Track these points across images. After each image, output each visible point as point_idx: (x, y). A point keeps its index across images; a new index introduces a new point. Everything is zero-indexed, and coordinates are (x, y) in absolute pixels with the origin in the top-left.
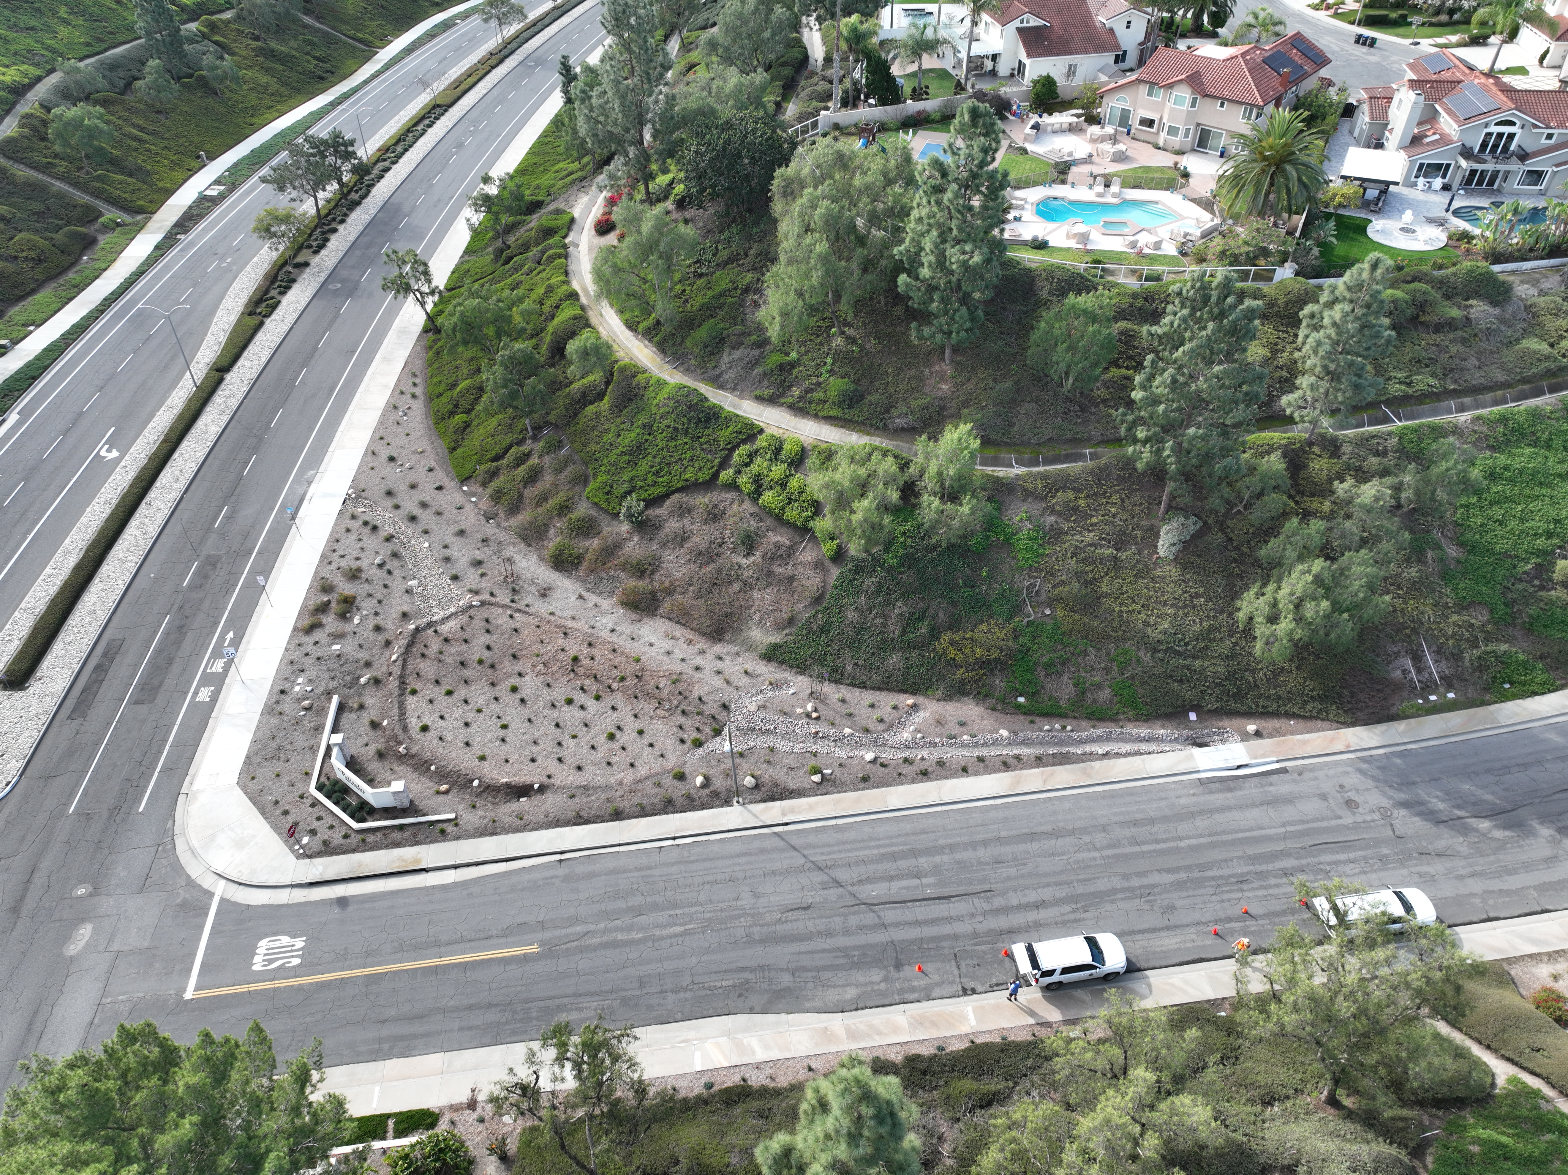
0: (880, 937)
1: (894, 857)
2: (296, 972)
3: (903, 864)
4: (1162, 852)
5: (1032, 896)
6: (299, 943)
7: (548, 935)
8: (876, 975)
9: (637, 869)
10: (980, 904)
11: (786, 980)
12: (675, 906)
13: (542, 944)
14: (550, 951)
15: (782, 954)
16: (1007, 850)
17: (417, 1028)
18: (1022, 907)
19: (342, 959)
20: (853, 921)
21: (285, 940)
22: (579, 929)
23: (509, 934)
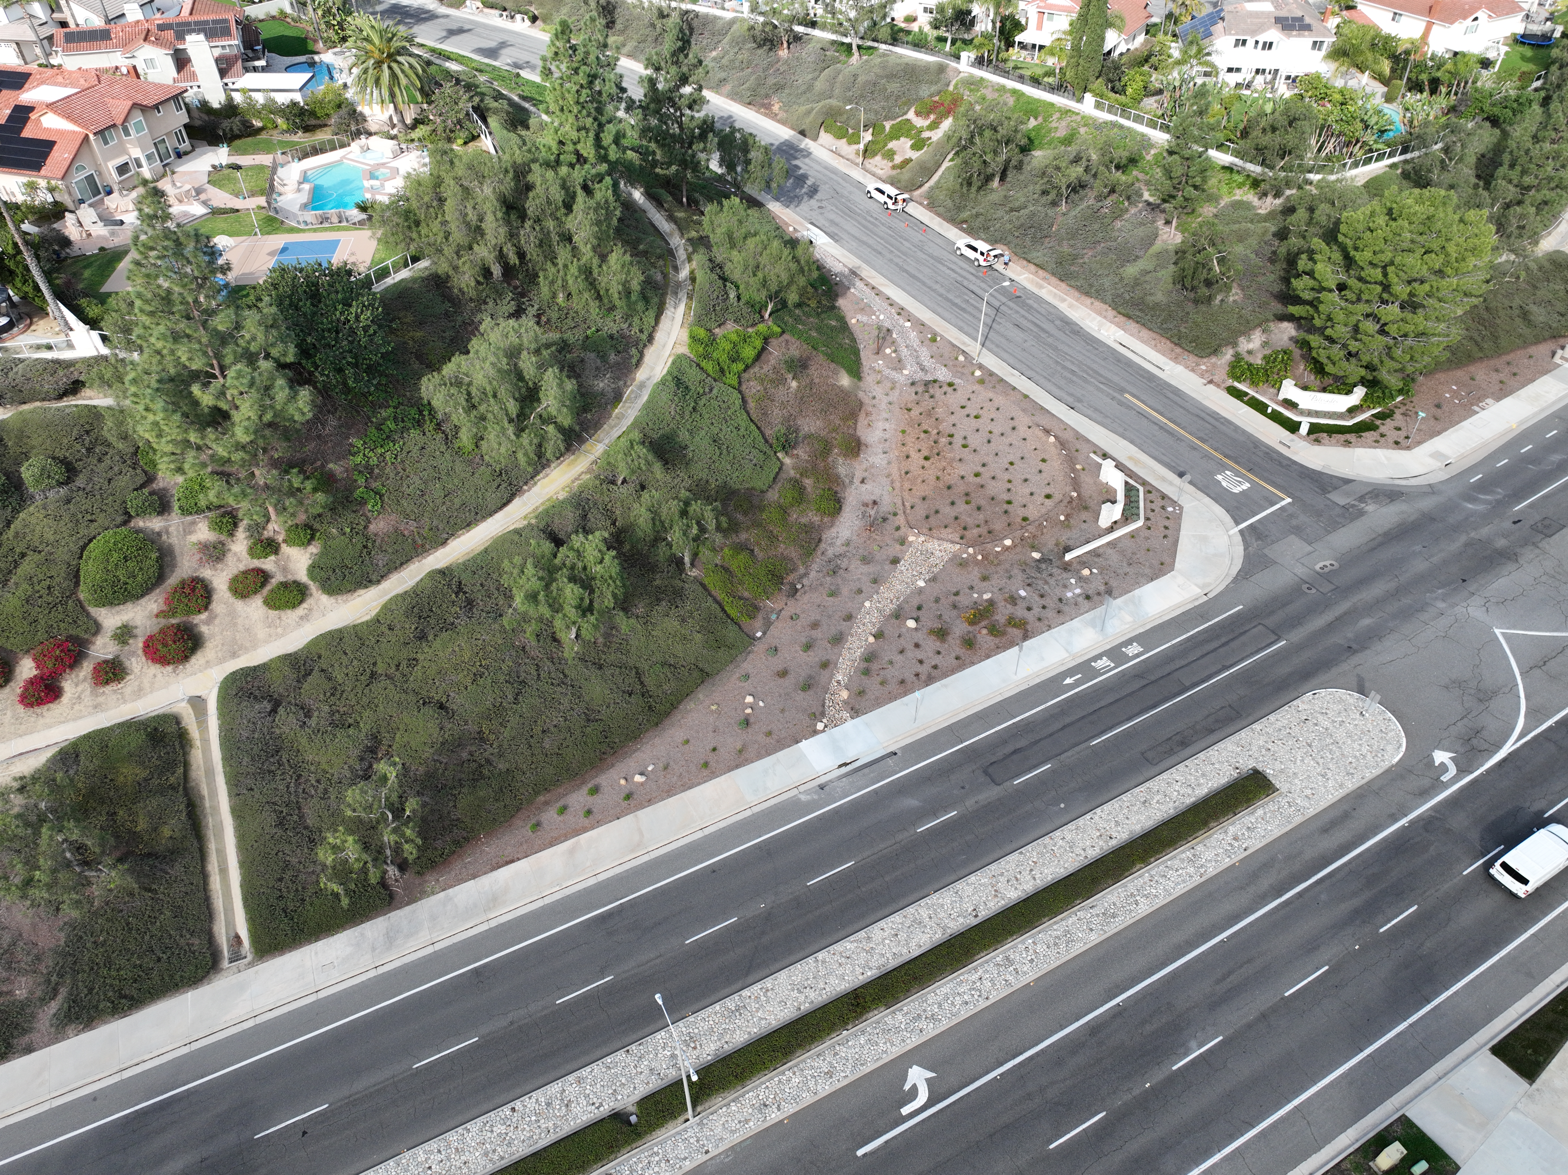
0: (1010, 304)
1: (963, 310)
2: (1232, 469)
3: (964, 306)
4: (892, 246)
5: (948, 271)
6: (1219, 477)
7: (1116, 394)
8: (1030, 302)
9: (1050, 381)
10: (965, 283)
11: (1058, 323)
12: (1057, 362)
13: (1122, 395)
14: (1122, 391)
15: (1047, 326)
16: (928, 282)
17: (1203, 415)
18: (956, 272)
19: (1207, 456)
20: (1009, 312)
21: (1224, 484)
22: (1102, 386)
23: (1130, 407)
